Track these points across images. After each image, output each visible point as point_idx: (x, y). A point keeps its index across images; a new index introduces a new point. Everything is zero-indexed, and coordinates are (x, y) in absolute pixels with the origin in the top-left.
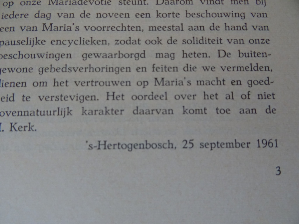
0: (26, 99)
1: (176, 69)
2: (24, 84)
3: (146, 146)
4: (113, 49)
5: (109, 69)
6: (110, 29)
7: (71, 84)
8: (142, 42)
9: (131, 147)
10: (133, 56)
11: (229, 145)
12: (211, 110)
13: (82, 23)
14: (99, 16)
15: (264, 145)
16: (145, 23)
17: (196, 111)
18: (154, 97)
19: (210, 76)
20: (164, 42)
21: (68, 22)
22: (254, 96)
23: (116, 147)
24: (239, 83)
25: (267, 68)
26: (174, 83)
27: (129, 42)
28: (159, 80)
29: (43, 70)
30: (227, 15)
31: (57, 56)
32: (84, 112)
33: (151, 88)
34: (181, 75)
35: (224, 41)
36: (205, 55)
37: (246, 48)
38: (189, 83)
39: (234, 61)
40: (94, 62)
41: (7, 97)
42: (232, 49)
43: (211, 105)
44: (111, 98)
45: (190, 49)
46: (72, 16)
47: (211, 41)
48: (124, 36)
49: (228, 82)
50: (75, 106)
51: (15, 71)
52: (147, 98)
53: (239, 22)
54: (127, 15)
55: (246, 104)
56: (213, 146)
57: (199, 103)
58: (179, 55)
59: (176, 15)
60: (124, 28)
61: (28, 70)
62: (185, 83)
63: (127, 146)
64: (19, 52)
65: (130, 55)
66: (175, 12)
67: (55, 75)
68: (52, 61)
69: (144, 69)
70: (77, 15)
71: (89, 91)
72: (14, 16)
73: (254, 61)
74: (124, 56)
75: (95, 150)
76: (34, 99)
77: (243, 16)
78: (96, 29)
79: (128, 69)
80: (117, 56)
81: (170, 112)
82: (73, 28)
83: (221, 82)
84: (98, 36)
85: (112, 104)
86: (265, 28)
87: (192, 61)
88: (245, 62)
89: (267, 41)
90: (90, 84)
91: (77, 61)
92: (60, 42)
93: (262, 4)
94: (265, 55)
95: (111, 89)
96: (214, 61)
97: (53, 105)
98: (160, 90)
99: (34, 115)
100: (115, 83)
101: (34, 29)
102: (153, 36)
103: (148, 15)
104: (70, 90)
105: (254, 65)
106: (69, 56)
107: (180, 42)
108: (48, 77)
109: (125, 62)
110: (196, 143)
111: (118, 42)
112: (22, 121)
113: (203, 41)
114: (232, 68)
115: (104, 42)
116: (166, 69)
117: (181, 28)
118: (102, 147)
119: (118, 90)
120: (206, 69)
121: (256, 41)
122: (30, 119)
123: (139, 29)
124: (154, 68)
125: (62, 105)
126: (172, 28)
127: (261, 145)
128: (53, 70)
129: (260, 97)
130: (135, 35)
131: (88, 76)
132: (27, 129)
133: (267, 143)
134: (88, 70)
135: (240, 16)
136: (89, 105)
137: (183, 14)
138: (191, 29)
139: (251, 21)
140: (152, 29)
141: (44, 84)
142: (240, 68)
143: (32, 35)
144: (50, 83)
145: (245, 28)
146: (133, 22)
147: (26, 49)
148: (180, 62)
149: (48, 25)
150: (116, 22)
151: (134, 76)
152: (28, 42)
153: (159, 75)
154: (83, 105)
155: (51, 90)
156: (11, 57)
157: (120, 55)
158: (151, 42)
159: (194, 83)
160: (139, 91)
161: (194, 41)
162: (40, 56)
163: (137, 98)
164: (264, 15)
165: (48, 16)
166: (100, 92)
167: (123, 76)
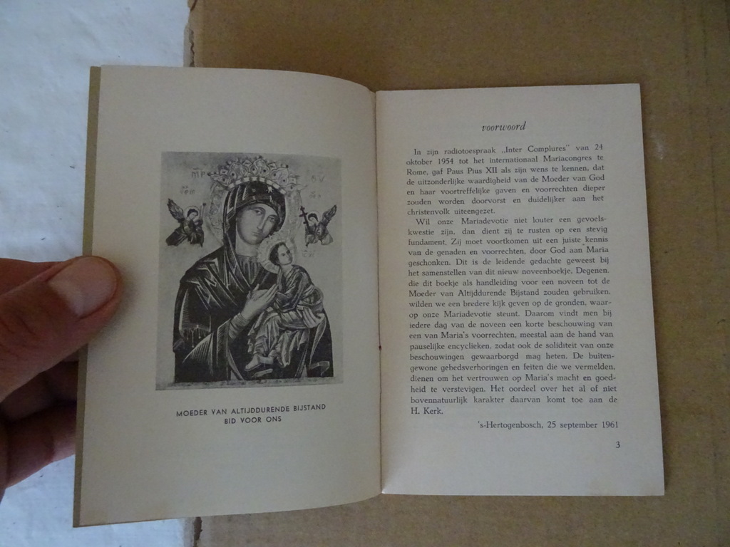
0: (433, 390)
1: (541, 368)
2: (431, 379)
3: (521, 425)
4: (493, 352)
5: (492, 368)
6: (491, 336)
7: (465, 379)
8: (516, 346)
9: (510, 426)
10: (509, 357)
11: (582, 426)
12: (568, 400)
13: (470, 331)
14: (483, 325)
15: (608, 426)
16: (517, 331)
17: (558, 400)
18: (525, 389)
19: (567, 373)
20: (532, 346)
21: (460, 331)
22: (600, 389)
23: (500, 426)
24: (588, 378)
25: (611, 367)
26: (540, 379)
27: (505, 346)
28: (529, 376)
29: (444, 369)
30: (580, 324)
31: (454, 358)
32: (475, 400)
33: (523, 382)
34: (545, 372)
35: (578, 346)
36: (563, 357)
37: (595, 351)
38: (552, 378)
39: (586, 361)
40: (480, 362)
41: (420, 389)
42: (584, 352)
43: (568, 396)
44: (494, 390)
45: (552, 352)
46: (462, 326)
47: (568, 346)
48: (502, 341)
49: (581, 378)
50: (469, 396)
51: (424, 369)
52: (520, 390)
53: (589, 330)
54: (504, 325)
55: (595, 395)
56: (570, 426)
57: (559, 393)
58: (543, 357)
59: (541, 325)
60: (501, 335)
61: (434, 369)
62: (549, 378)
63: (507, 426)
64: (426, 354)
65: (507, 357)
66: (540, 322)
67: (453, 372)
68: (450, 361)
69: (517, 367)
70: (466, 325)
71: (478, 384)
72: (419, 326)
73: (601, 361)
74: (502, 357)
75: (485, 428)
76: (440, 390)
77: (593, 325)
78: (481, 336)
79: (506, 368)
80: (497, 357)
81: (538, 400)
82: (464, 336)
83: (576, 378)
84: (483, 341)
85: (495, 395)
86: (610, 335)
87: (554, 362)
88: (594, 362)
89: (612, 346)
90: (478, 379)
91: (467, 362)
92: (455, 347)
93: (609, 315)
94: (609, 356)
95: (494, 383)
96: (570, 361)
97: (453, 395)
98: (530, 384)
99: (440, 402)
100: (497, 379)
101: (436, 336)
102: (523, 341)
103: (519, 325)
104: (465, 384)
105: (601, 364)
106: (462, 358)
107: (544, 346)
108: (448, 373)
109: (503, 362)
110: (558, 424)
111: (497, 346)
112: (433, 406)
113: (561, 346)
114: (584, 367)
115: (487, 347)
116: (534, 367)
117: (544, 335)
118: (490, 426)
119: (499, 384)
120: (564, 367)
121: (602, 346)
122: (439, 405)
123: (512, 336)
124: (526, 367)
125: (460, 395)
126: (537, 335)
127: (605, 425)
128: (451, 368)
129: (605, 389)
130: (510, 341)
131: (477, 373)
132: (436, 412)
133: (610, 425)
134: (476, 368)
135: (590, 325)
136: (479, 395)
137: (546, 324)
138: (552, 336)
139: (599, 329)
140: (523, 335)
141: (445, 379)
142: (590, 367)
143: (434, 341)
144: (450, 379)
145: (594, 335)
146: (508, 330)
147: (430, 352)
148: (545, 362)
149: (445, 333)
150: (495, 331)
151: (511, 373)
152: (432, 347)
153: (529, 372)
154: (475, 395)
155: (451, 384)
156: (421, 358)
157: (499, 356)
158: (522, 346)
159: (555, 379)
160: (515, 384)
161: (555, 346)
162: (442, 357)
163: (513, 390)
164: (610, 324)
165: (445, 326)
166: (486, 385)
167: (502, 373)
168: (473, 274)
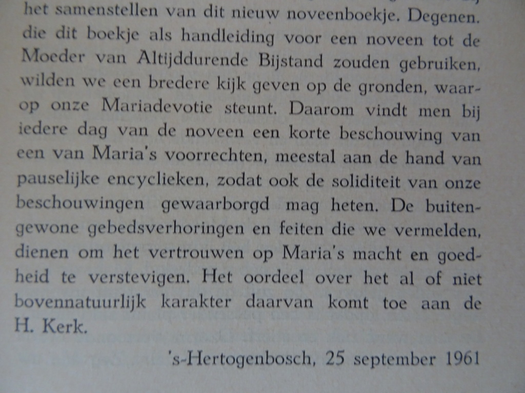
0: (67, 278)
1: (319, 230)
2: (64, 254)
3: (266, 359)
4: (214, 193)
5: (207, 229)
6: (209, 157)
7: (143, 255)
8: (264, 182)
9: (242, 362)
10: (248, 206)
11: (401, 361)
12: (375, 303)
13: (161, 145)
14: (191, 133)
15: (457, 361)
16: (269, 148)
17: (350, 304)
18: (281, 278)
19: (377, 243)
20: (301, 182)
21: (138, 144)
22: (446, 281)
23: (218, 361)
24: (424, 256)
25: (473, 232)
26: (316, 255)
27: (241, 181)
28: (291, 249)
29: (95, 230)
30: (411, 136)
31: (120, 205)
32: (164, 303)
33: (277, 263)
34: (328, 240)
35: (404, 183)
36: (369, 207)
37: (439, 196)
38: (341, 255)
39: (419, 218)
40: (181, 216)
41: (36, 276)
42: (416, 197)
43: (376, 294)
44: (209, 279)
45: (344, 195)
46: (143, 132)
47: (380, 183)
48: (232, 170)
49: (405, 255)
50: (151, 293)
51: (48, 231)
52: (270, 279)
53: (431, 149)
54: (240, 133)
55: (434, 294)
56: (376, 361)
57: (356, 289)
58: (325, 206)
59: (322, 134)
60: (233, 156)
61: (71, 229)
62: (334, 255)
63: (235, 360)
64: (54, 196)
65: (243, 205)
66: (323, 129)
67: (116, 238)
68: (111, 214)
69: (266, 230)
70: (153, 131)
71: (173, 266)
72: (41, 129)
73: (451, 218)
74: (233, 206)
75: (183, 365)
76: (82, 280)
77: (437, 138)
78: (186, 156)
79: (240, 230)
80: (221, 206)
81: (308, 303)
82: (146, 154)
83: (393, 255)
84: (188, 169)
85: (212, 290)
86: (475, 161)
87: (347, 218)
88: (436, 220)
89: (476, 185)
90: (175, 254)
91: (152, 215)
92: (123, 180)
93: (474, 116)
94: (470, 208)
95: (211, 263)
96: (385, 218)
97: (113, 291)
98: (292, 266)
99: (82, 306)
100: (217, 254)
101: (79, 155)
102: (282, 171)
103: (275, 134)
104: (142, 265)
105: (451, 225)
106: (140, 205)
107: (328, 182)
108: (104, 241)
109: (234, 217)
110: (349, 357)
111: (223, 181)
112: (64, 317)
113: (368, 182)
114: (414, 231)
115: (199, 181)
116: (303, 229)
117: (330, 158)
118: (195, 361)
119: (221, 265)
120: (370, 231)
121: (457, 184)
122: (76, 313)
123: (258, 157)
124: (284, 229)
125: (130, 290)
126: (315, 157)
127: (453, 360)
128: (112, 229)
129: (457, 281)
130: (251, 169)
131: (171, 241)
132: (72, 329)
133: (463, 358)
134: (171, 230)
135: (433, 137)
136: (173, 291)
137: (335, 133)
138: (348, 159)
139: (452, 148)
140: (280, 157)
141: (97, 253)
142: (427, 232)
143: (75, 166)
144: (109, 253)
145: (439, 160)
146: (249, 145)
147: (65, 192)
148: (327, 218)
149: (102, 149)
150: (220, 145)
151: (250, 242)
152: (68, 178)
153: (291, 240)
154: (163, 290)
155: (109, 265)
156: (41, 204)
157: (226, 204)
158: (279, 182)
159: (349, 255)
160: (257, 267)
161: (353, 182)
162: (91, 204)
163: (254, 279)
164: (474, 137)
165: (102, 132)
166: (192, 268)
167: (231, 242)
168: (175, 15)
